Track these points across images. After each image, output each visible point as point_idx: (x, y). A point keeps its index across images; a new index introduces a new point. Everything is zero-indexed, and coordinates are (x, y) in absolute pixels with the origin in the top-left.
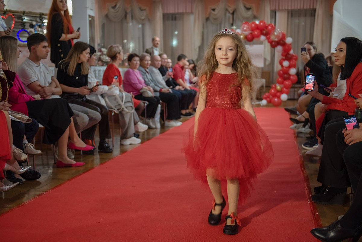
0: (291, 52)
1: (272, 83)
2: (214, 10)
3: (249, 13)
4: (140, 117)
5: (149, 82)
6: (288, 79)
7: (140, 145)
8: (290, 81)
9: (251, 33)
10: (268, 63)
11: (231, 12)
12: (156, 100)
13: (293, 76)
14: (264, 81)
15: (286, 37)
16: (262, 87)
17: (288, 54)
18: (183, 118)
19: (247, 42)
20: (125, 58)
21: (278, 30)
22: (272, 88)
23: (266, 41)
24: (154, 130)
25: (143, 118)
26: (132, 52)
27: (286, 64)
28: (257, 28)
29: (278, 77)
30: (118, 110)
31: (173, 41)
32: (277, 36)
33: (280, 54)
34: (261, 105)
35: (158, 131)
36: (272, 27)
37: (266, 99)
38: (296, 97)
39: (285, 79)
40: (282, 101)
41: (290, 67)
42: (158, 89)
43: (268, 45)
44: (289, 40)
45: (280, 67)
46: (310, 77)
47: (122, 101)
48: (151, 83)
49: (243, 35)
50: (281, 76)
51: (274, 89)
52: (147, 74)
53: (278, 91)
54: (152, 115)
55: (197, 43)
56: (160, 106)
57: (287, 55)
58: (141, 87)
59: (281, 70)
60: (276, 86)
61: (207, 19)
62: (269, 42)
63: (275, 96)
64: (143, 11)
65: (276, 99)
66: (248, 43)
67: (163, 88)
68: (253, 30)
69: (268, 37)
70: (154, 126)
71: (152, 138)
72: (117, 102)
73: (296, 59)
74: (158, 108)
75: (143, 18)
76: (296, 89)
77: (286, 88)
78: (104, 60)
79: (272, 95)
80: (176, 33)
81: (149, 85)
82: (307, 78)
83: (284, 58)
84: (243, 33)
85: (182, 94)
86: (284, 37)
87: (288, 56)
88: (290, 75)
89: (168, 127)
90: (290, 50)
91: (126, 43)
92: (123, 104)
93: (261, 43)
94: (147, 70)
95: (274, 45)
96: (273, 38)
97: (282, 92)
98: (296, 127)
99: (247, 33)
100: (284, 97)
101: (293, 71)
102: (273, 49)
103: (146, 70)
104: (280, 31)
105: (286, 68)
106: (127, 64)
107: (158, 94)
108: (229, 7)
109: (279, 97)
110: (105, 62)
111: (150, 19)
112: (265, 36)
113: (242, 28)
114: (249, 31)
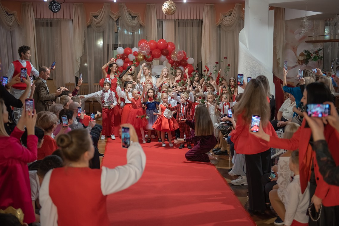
2: (96, 17)
3: (135, 22)
9: (151, 53)
11: (115, 20)
28: (157, 47)
32: (178, 56)
36: (172, 45)
49: (142, 55)
61: (89, 26)
62: (169, 62)
64: (11, 16)
68: (152, 49)
69: (169, 56)
75: (11, 24)
84: (141, 52)
95: (175, 65)
96: (173, 57)
99: (145, 52)
108: (113, 14)
111: (21, 25)
112: (166, 56)
113: (141, 47)
114: (148, 50)
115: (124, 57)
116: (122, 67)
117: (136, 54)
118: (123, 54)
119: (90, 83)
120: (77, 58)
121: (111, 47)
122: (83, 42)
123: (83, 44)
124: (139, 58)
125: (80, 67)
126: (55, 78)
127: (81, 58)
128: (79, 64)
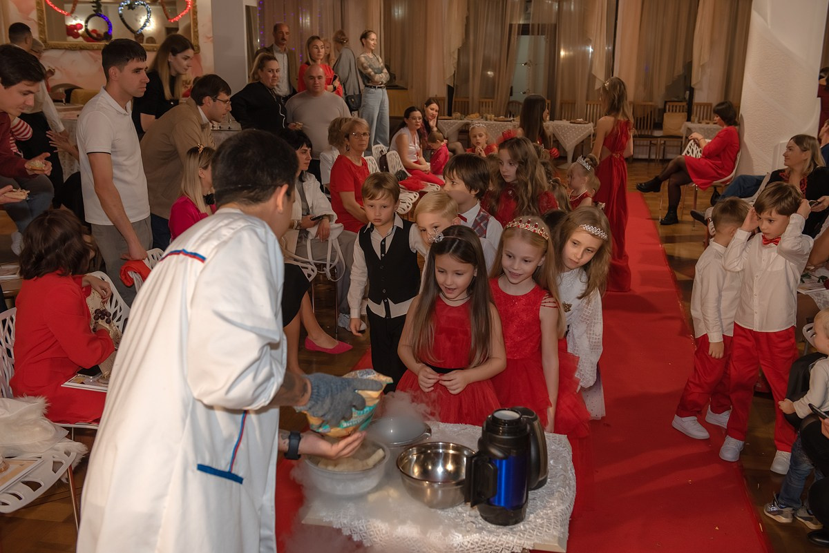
119: (473, 98)
120: (452, 51)
121: (515, 30)
122: (465, 20)
123: (465, 24)
125: (456, 66)
126: (412, 87)
127: (459, 49)
128: (456, 61)
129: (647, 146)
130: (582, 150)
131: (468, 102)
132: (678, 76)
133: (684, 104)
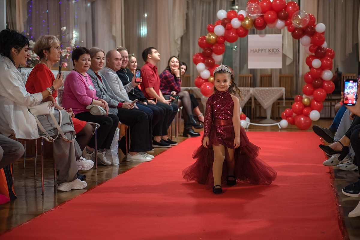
0: (325, 45)
1: (297, 93)
4: (88, 147)
5: (102, 93)
6: (321, 86)
7: (86, 191)
8: (323, 90)
9: (262, 16)
10: (288, 62)
12: (112, 120)
13: (328, 82)
14: (283, 89)
15: (316, 23)
16: (281, 99)
17: (320, 48)
18: (156, 148)
19: (255, 29)
20: (64, 55)
21: (304, 11)
22: (297, 101)
23: (286, 28)
24: (110, 168)
25: (92, 149)
26: (75, 45)
27: (316, 63)
28: (271, 7)
29: (305, 84)
30: (53, 137)
31: (142, 28)
32: (303, 21)
33: (308, 48)
34: (280, 128)
35: (117, 169)
36: (294, 6)
37: (286, 118)
38: (333, 115)
39: (316, 87)
40: (311, 121)
41: (323, 68)
42: (116, 103)
43: (288, 35)
44: (320, 27)
45: (307, 69)
46: (350, 84)
47: (59, 123)
48: (104, 94)
49: (249, 20)
50: (309, 82)
51: (299, 103)
52: (98, 79)
53: (305, 106)
54: (106, 145)
55: (179, 31)
56: (118, 129)
57: (317, 49)
58: (91, 101)
59: (309, 73)
60: (301, 98)
62: (289, 30)
63: (300, 113)
65: (302, 119)
66: (258, 31)
67: (123, 102)
68: (264, 12)
69: (288, 21)
70: (110, 163)
71: (106, 180)
72: (51, 125)
73: (332, 57)
74: (115, 133)
76: (333, 103)
77: (317, 102)
78: (30, 58)
79: (295, 113)
80: (146, 15)
81: (102, 97)
82: (346, 85)
83: (314, 54)
84: (250, 16)
85: (154, 111)
86: (312, 23)
87: (319, 50)
88: (323, 81)
89: (131, 162)
90: (323, 43)
91: (65, 31)
92: (59, 127)
93: (278, 32)
94: (99, 73)
95: (297, 34)
96: (295, 23)
97: (311, 107)
98: (332, 162)
99: (255, 16)
100: (315, 115)
101: (328, 75)
102: (297, 40)
103: (96, 74)
104: (306, 14)
105: (316, 69)
106: (66, 64)
107: (115, 112)
109: (307, 115)
110: (32, 61)
112: (284, 21)
113: (247, 8)
114: (258, 12)
115: (226, 23)
116: (222, 36)
117: (241, 18)
118: (225, 19)
120: (176, 38)
122: (185, 16)
123: (185, 19)
124: (245, 25)
125: (179, 50)
127: (181, 38)
128: (179, 46)
129: (328, 106)
130: (279, 111)
131: (190, 77)
132: (350, 54)
133: (355, 75)
